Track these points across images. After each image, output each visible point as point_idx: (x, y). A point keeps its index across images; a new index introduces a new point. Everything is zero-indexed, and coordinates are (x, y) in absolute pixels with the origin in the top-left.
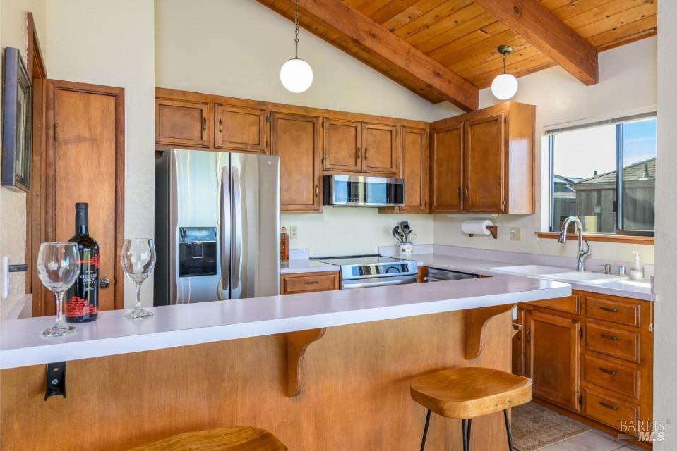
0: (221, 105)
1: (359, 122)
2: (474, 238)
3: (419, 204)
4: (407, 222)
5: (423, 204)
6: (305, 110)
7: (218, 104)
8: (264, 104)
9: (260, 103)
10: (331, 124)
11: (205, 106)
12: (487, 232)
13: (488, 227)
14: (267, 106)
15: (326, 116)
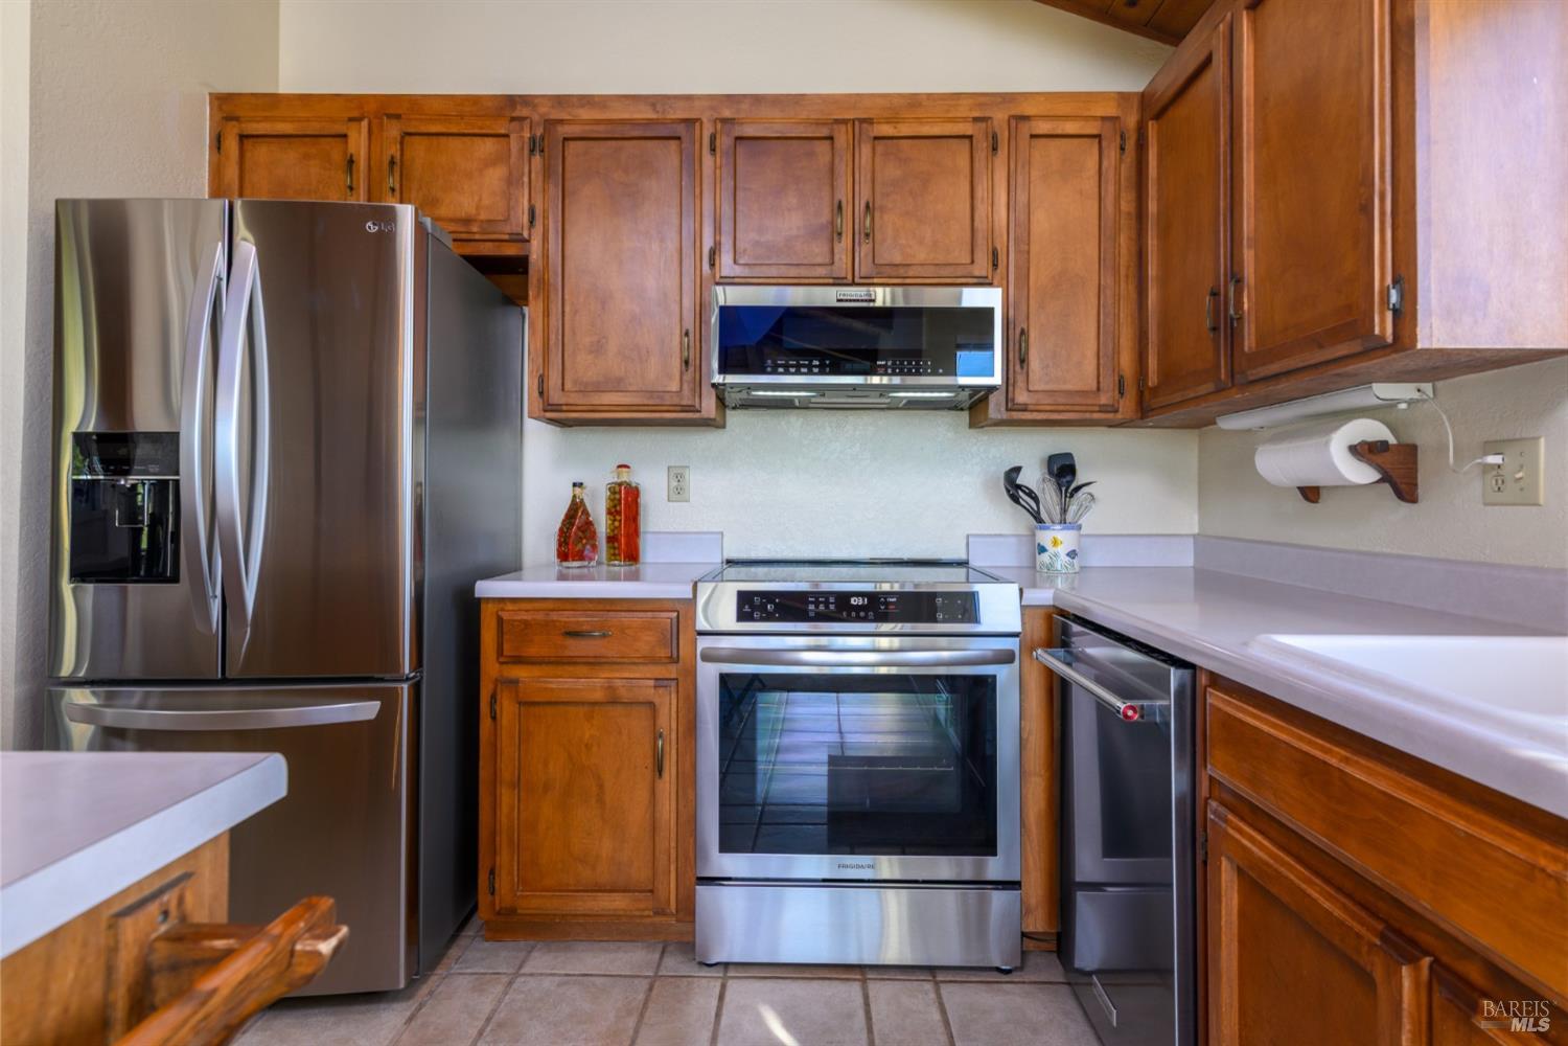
0: (398, 117)
1: (837, 121)
2: (1326, 504)
3: (1094, 386)
4: (1069, 456)
5: (1109, 382)
6: (654, 105)
7: (390, 116)
8: (526, 100)
9: (511, 101)
10: (738, 139)
11: (354, 125)
12: (1360, 474)
13: (1364, 451)
14: (535, 106)
15: (727, 113)
